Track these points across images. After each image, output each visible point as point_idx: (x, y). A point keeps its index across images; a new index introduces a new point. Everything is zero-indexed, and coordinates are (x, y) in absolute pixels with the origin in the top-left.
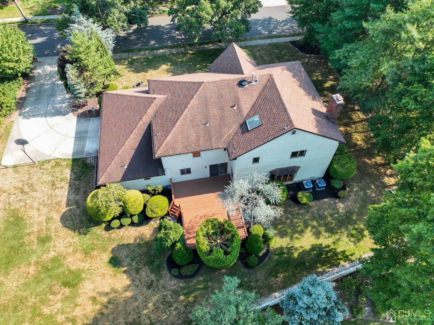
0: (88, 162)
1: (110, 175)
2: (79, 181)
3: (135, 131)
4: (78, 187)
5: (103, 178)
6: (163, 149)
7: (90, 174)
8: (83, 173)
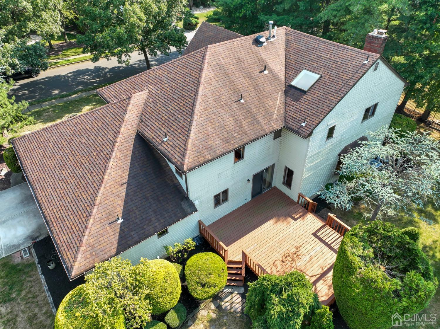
0: (17, 260)
1: (93, 247)
2: (7, 304)
3: (114, 154)
4: (9, 316)
5: (78, 259)
6: (192, 153)
7: (29, 281)
8: (14, 284)
